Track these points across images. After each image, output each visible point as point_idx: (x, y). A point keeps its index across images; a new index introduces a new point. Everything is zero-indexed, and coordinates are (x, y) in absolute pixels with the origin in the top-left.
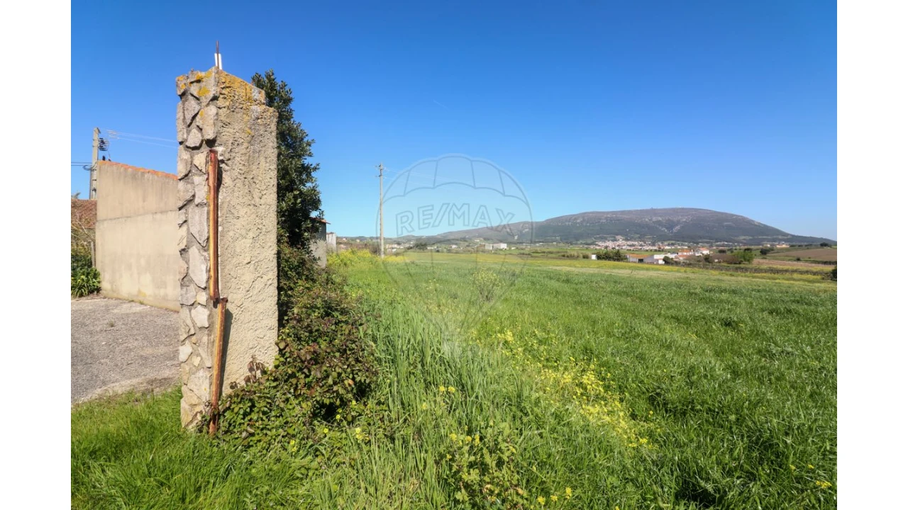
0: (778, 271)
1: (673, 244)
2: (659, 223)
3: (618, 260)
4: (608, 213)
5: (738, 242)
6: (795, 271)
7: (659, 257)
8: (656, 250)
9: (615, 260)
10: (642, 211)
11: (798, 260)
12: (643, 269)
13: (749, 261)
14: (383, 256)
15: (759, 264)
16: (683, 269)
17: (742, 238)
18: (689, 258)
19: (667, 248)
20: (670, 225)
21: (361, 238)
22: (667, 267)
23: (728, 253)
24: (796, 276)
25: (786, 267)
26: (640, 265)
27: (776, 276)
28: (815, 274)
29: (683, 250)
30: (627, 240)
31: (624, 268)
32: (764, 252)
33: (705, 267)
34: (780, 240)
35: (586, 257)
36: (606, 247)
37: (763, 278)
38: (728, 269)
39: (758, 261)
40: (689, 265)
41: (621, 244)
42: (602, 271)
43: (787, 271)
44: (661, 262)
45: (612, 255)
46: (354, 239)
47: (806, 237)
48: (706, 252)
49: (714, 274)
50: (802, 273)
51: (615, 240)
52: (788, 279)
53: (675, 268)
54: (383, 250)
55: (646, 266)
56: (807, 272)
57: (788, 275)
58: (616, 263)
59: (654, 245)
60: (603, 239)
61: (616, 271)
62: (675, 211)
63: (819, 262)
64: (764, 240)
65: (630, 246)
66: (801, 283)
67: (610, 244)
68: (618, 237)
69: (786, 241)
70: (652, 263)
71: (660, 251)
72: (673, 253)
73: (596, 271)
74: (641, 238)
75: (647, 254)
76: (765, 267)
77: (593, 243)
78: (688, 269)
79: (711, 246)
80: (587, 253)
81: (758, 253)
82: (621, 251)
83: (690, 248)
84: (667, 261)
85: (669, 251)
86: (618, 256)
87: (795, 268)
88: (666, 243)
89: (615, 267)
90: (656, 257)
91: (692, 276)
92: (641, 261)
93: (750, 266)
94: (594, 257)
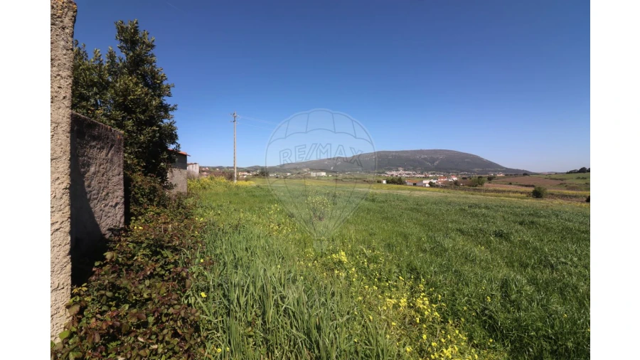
0: (499, 191)
1: (434, 174)
2: (425, 159)
3: (400, 184)
4: (393, 152)
5: (474, 172)
6: (509, 191)
7: (426, 182)
8: (423, 178)
9: (398, 184)
10: (414, 151)
11: (510, 184)
12: (416, 190)
13: (482, 184)
14: (236, 181)
15: (487, 186)
16: (442, 190)
17: (476, 170)
18: (444, 182)
19: (430, 176)
20: (433, 161)
21: (220, 168)
22: (432, 189)
23: (468, 179)
24: (511, 194)
25: (504, 189)
26: (414, 187)
27: (499, 194)
28: (521, 193)
29: (441, 178)
30: (405, 170)
31: (404, 189)
32: (490, 179)
33: (455, 189)
34: (499, 171)
35: (379, 182)
36: (392, 175)
37: (491, 196)
38: (469, 190)
39: (487, 185)
40: (445, 187)
41: (401, 173)
42: (391, 192)
43: (504, 191)
44: (427, 185)
45: (396, 180)
46: (214, 168)
47: (514, 170)
48: (455, 179)
49: (462, 194)
50: (514, 192)
51: (398, 170)
52: (506, 197)
53: (437, 189)
54: (236, 176)
55: (419, 188)
56: (517, 192)
57: (506, 194)
58: (399, 186)
59: (422, 174)
60: (390, 170)
61: (400, 191)
62: (435, 152)
63: (523, 186)
64: (489, 171)
65: (408, 174)
66: (516, 199)
67: (394, 173)
68: (399, 168)
69: (503, 172)
70: (422, 186)
71: (426, 178)
72: (435, 179)
73: (387, 192)
74: (414, 169)
75: (418, 180)
76: (491, 188)
77: (383, 173)
78: (445, 190)
79: (458, 175)
80: (380, 179)
81: (486, 179)
82: (402, 178)
83: (445, 177)
84: (431, 184)
85: (431, 178)
86: (400, 181)
87: (509, 189)
88: (430, 173)
89: (399, 189)
90: (424, 182)
91: (448, 194)
92: (415, 184)
93: (482, 188)
94: (384, 182)
